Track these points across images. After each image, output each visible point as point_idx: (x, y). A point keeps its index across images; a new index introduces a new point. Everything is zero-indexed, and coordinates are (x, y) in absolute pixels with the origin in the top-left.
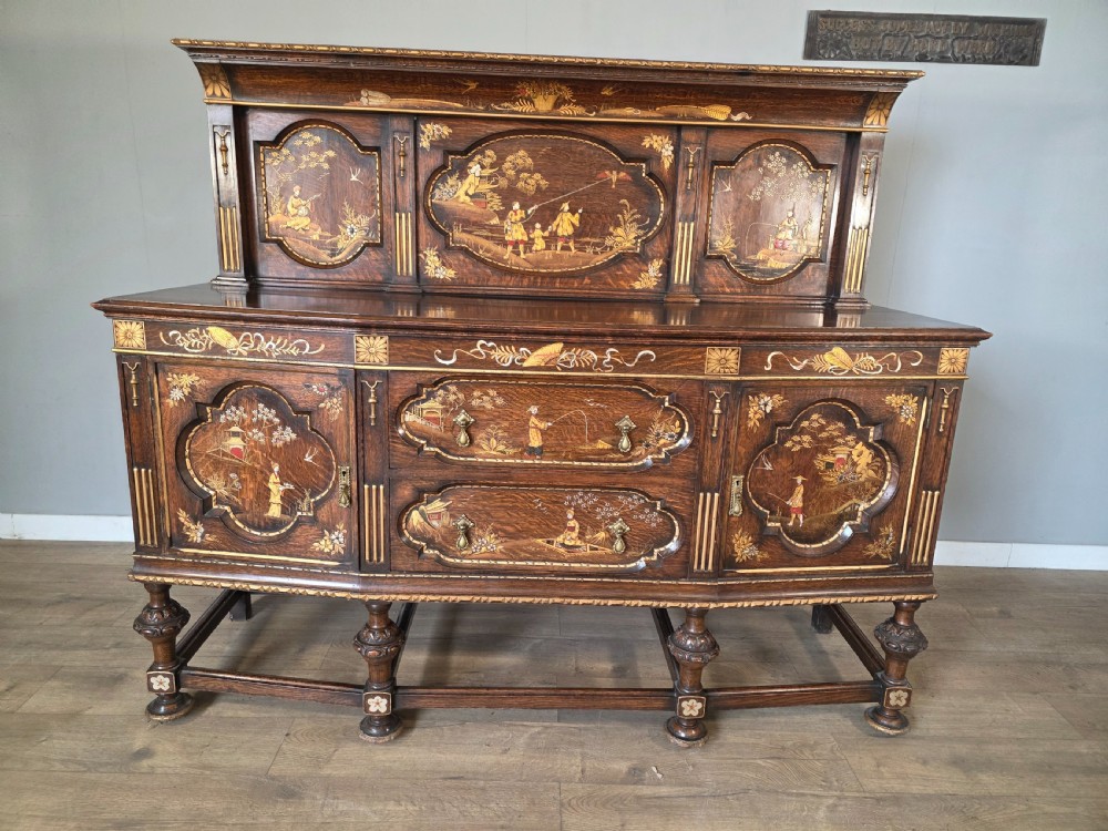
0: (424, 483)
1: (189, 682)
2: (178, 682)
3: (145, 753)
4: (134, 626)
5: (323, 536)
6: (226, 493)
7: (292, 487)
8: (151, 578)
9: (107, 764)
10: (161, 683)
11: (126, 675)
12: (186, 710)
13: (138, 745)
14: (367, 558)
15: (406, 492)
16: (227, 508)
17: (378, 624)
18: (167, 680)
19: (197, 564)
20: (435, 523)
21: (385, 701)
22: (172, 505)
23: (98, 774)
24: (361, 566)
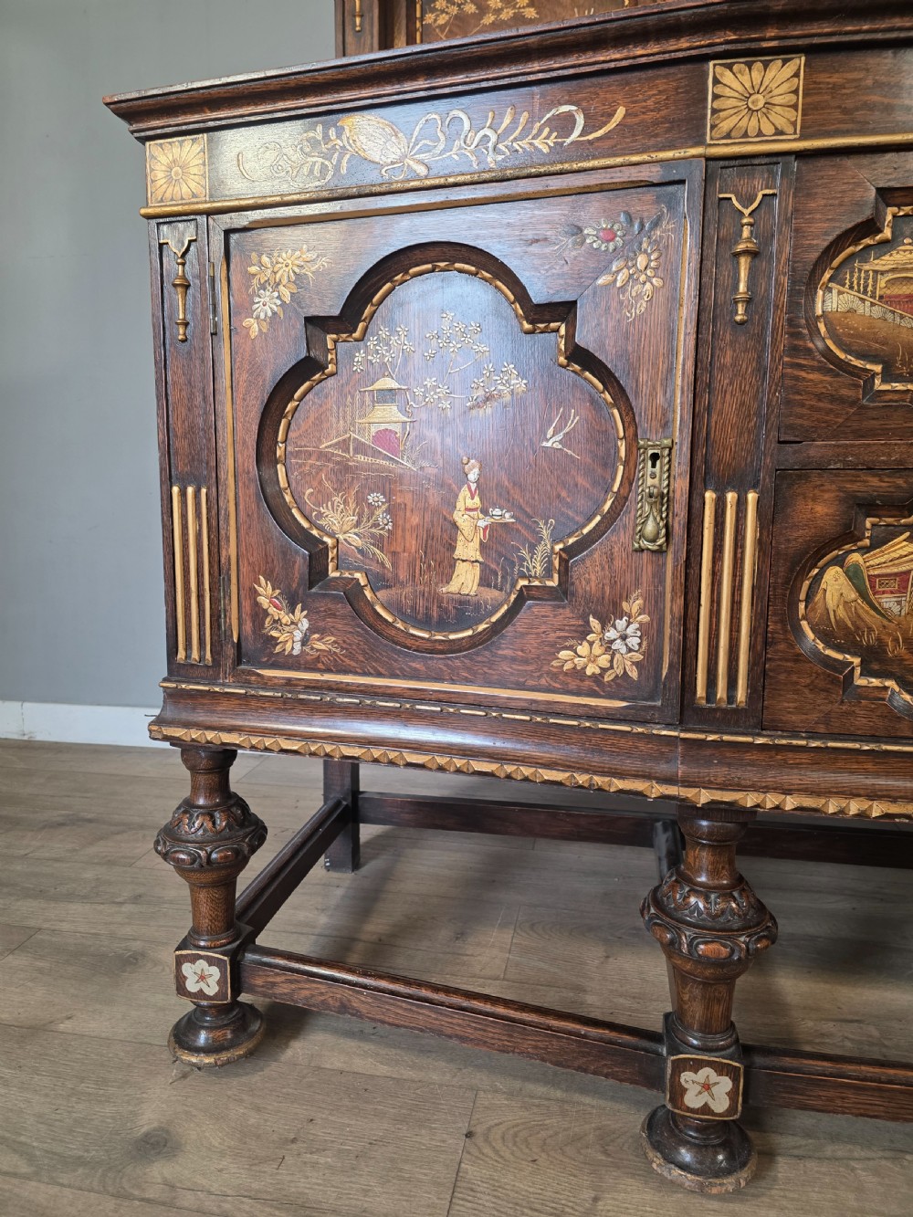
0: (874, 482)
1: (259, 982)
2: (237, 979)
3: (157, 1144)
4: (157, 843)
5: (583, 632)
6: (357, 541)
7: (508, 518)
8: (195, 734)
9: (80, 1162)
10: (202, 978)
11: (143, 955)
12: (249, 1045)
13: (148, 1120)
14: (701, 691)
15: (820, 509)
16: (357, 575)
17: (714, 873)
18: (215, 972)
19: (293, 701)
20: (888, 602)
21: (725, 1084)
22: (244, 570)
23: (54, 1190)
24: (686, 710)
